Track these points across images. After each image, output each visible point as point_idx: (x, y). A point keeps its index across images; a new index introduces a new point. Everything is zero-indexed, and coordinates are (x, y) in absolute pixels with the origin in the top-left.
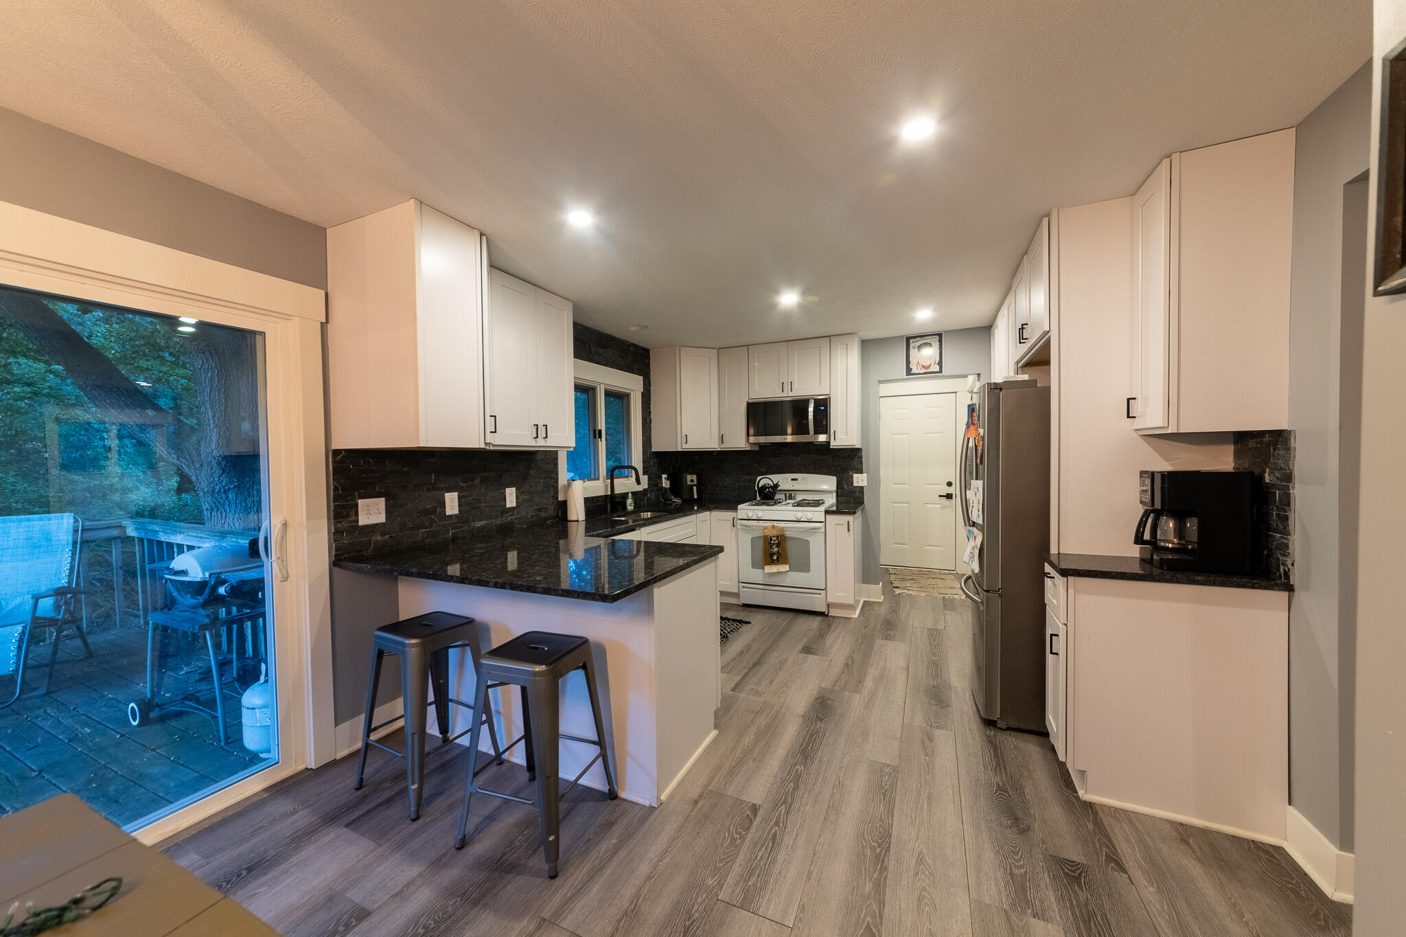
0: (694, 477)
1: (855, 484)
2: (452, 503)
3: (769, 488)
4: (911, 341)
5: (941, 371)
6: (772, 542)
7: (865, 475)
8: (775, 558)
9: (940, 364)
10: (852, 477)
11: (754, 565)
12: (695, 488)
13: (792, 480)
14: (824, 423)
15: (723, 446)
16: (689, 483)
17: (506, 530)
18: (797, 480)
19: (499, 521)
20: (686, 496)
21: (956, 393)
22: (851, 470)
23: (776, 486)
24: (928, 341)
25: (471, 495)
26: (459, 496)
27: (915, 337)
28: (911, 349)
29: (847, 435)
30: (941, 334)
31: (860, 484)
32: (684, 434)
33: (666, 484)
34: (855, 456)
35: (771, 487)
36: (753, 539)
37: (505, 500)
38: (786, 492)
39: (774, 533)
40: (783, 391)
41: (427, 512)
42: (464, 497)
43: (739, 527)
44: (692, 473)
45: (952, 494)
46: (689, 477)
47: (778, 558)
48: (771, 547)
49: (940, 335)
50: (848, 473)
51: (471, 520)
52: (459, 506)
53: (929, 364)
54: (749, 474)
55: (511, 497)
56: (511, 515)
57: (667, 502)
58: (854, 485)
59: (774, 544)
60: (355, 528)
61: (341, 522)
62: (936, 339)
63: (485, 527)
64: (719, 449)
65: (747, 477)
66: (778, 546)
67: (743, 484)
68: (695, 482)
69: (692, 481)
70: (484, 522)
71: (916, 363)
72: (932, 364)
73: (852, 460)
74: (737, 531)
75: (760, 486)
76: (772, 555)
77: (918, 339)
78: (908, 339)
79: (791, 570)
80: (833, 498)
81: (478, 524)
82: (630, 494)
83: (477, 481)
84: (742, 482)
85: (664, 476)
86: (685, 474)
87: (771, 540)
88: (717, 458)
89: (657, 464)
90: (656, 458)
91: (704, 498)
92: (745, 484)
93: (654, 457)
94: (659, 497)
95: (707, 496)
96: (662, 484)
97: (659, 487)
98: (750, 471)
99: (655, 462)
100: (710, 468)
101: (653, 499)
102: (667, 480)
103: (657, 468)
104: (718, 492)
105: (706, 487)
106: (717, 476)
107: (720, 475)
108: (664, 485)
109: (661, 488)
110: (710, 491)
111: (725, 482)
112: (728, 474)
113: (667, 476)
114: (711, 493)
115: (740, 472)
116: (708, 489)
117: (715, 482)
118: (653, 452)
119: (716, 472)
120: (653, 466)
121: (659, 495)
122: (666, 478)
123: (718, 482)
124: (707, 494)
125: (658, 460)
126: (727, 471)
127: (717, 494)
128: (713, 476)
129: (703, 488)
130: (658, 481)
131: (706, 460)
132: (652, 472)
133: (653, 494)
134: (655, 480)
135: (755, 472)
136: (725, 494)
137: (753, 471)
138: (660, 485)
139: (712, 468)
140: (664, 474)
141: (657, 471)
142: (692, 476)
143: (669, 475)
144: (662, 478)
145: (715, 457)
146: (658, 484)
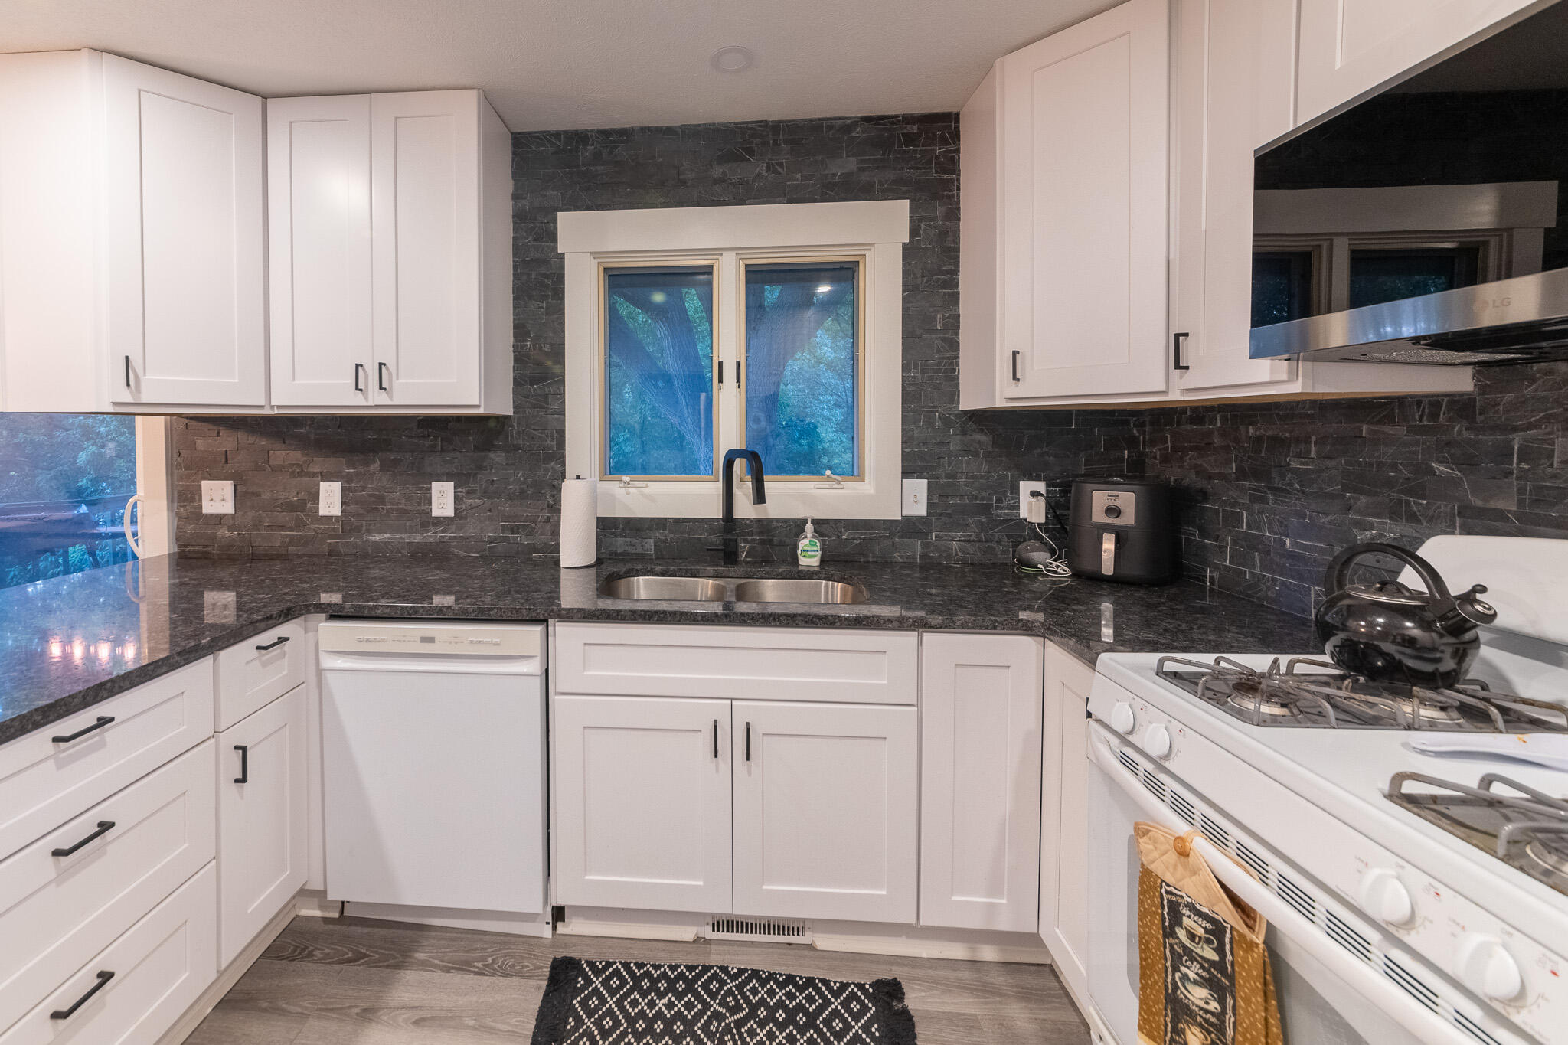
0: (1127, 500)
2: (330, 498)
12: (1108, 543)
15: (1192, 380)
16: (1096, 516)
17: (435, 556)
19: (418, 538)
20: (1085, 558)
23: (1451, 610)
25: (364, 488)
26: (343, 490)
32: (1009, 352)
33: (1032, 510)
37: (430, 503)
41: (291, 507)
42: (350, 490)
44: (1125, 484)
46: (1101, 499)
51: (364, 528)
52: (343, 503)
55: (443, 499)
56: (443, 532)
57: (1021, 568)
60: (198, 516)
61: (185, 506)
63: (389, 543)
68: (1125, 518)
69: (1114, 512)
70: (388, 535)
81: (376, 537)
82: (809, 527)
83: (375, 466)
85: (1026, 487)
88: (1258, 433)
89: (990, 449)
90: (982, 431)
91: (1208, 584)
92: (1378, 561)
93: (974, 427)
94: (995, 546)
95: (1216, 575)
96: (1018, 507)
97: (999, 515)
98: (1408, 503)
99: (979, 442)
100: (1234, 471)
101: (956, 550)
102: (1038, 501)
103: (986, 461)
104: (1258, 571)
105: (1217, 541)
106: (1256, 506)
107: (1268, 504)
108: (1023, 513)
109: (1012, 520)
110: (1225, 560)
111: (1287, 536)
112: (1299, 499)
113: (1040, 486)
114: (1230, 568)
115: (1363, 500)
116: (1222, 549)
117: (1249, 527)
118: (965, 412)
119: (1254, 490)
120: (967, 452)
121: (996, 540)
122: (1035, 494)
123: (1259, 531)
124: (1217, 567)
125: (993, 438)
126: (1296, 490)
127: (1253, 574)
128: (1243, 504)
129: (1207, 544)
130: (991, 499)
131: (1217, 441)
132: (960, 471)
133: (959, 534)
134: (976, 496)
135: (1439, 507)
136: (1283, 583)
137: (1425, 502)
138: (1006, 511)
139: (1242, 474)
140: (1030, 479)
141: (984, 468)
142: (1118, 496)
143: (1048, 486)
144: (1015, 491)
145: (1251, 430)
146: (996, 509)
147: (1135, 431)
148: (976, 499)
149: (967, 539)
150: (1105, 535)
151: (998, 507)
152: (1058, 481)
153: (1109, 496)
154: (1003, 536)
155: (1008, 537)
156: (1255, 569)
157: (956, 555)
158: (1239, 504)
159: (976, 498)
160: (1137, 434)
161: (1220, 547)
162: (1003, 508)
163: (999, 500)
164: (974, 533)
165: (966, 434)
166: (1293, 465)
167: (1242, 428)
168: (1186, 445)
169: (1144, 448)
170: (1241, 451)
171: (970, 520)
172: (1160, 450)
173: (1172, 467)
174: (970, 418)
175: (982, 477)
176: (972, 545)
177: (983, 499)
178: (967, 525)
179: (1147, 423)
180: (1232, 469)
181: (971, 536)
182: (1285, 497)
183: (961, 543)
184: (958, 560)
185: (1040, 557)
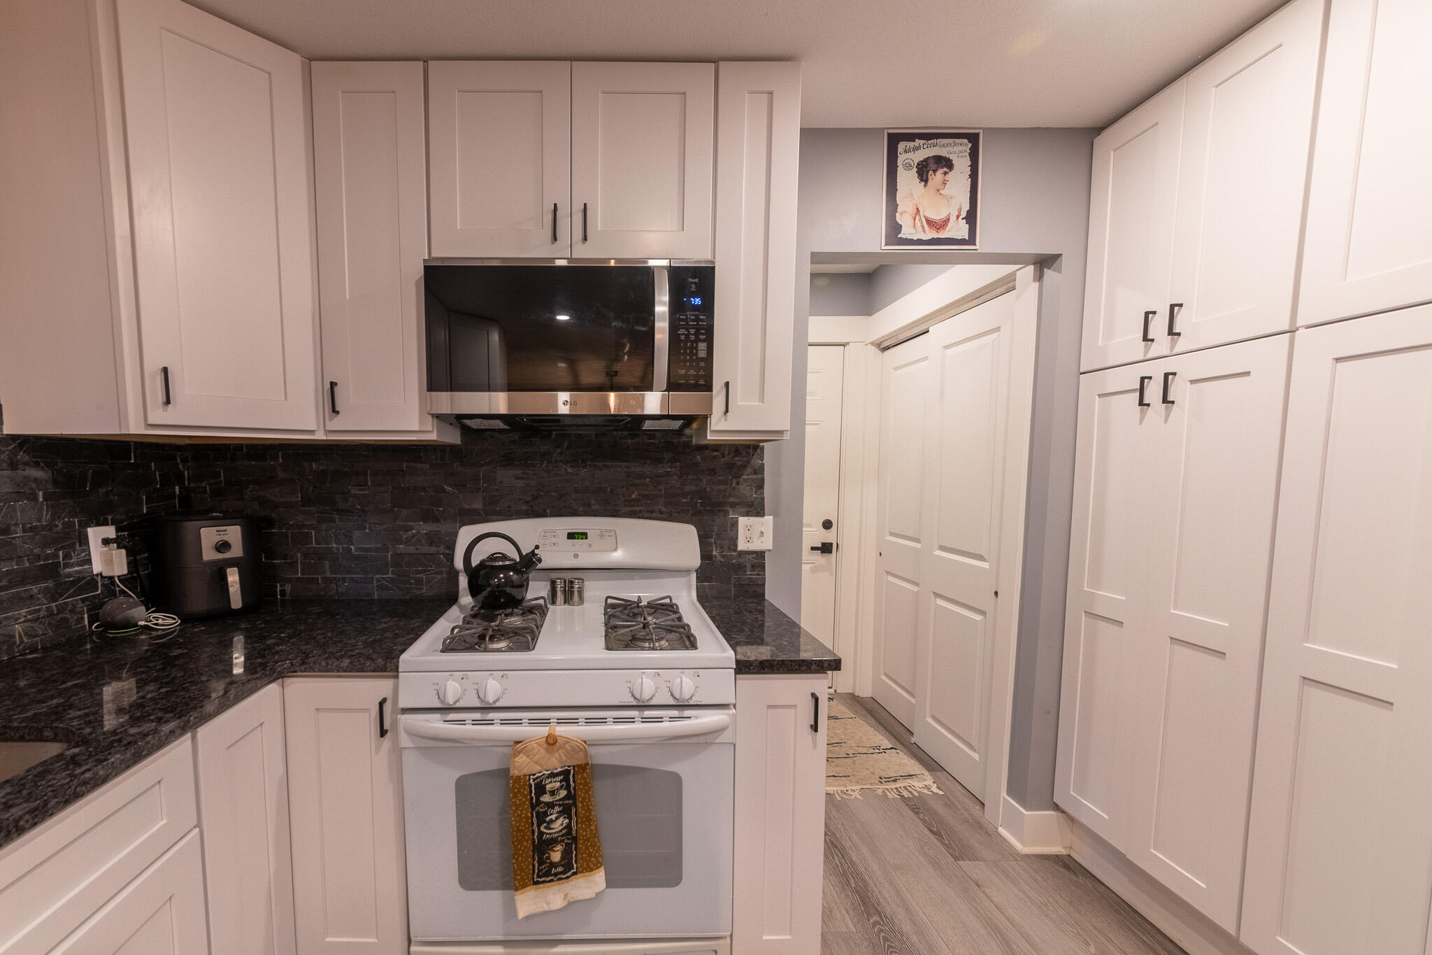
0: (234, 533)
1: (742, 546)
3: (505, 569)
4: (902, 146)
5: (972, 240)
6: (546, 798)
7: (768, 519)
8: (556, 856)
9: (971, 218)
10: (735, 524)
11: (470, 879)
12: (233, 577)
13: (571, 536)
14: (702, 354)
15: (337, 424)
16: (209, 555)
18: (584, 535)
20: (199, 601)
21: (844, 345)
22: (733, 505)
23: (529, 562)
24: (943, 152)
27: (911, 137)
28: (900, 170)
29: (762, 399)
30: (978, 135)
31: (756, 546)
32: (153, 365)
33: (108, 561)
34: (744, 467)
35: (514, 567)
36: (462, 785)
38: (554, 575)
39: (555, 763)
40: (555, 238)
43: (405, 741)
44: (228, 518)
45: (831, 544)
46: (209, 536)
47: (566, 854)
48: (541, 818)
49: (973, 138)
50: (727, 513)
53: (943, 216)
54: (428, 517)
57: (112, 633)
58: (740, 548)
59: (551, 805)
62: (959, 154)
64: (320, 436)
65: (425, 528)
66: (566, 811)
67: (412, 549)
68: (237, 551)
69: (223, 546)
71: (911, 210)
72: (953, 218)
73: (737, 477)
74: (397, 752)
75: (475, 562)
76: (543, 846)
77: (918, 142)
78: (895, 140)
79: (610, 883)
80: (689, 588)
84: (407, 542)
85: (96, 535)
86: (190, 525)
87: (541, 789)
88: (321, 468)
89: (51, 489)
90: (37, 465)
91: (279, 597)
92: (417, 549)
93: (27, 458)
94: (69, 616)
95: (288, 588)
96: (89, 561)
97: (70, 575)
98: (433, 510)
99: (36, 480)
100: (300, 499)
101: (20, 636)
102: (110, 549)
103: (47, 505)
104: (328, 575)
105: (286, 559)
106: (324, 526)
107: (335, 522)
108: (97, 567)
109: (84, 578)
110: (297, 573)
111: (352, 544)
112: (360, 516)
113: (110, 531)
114: (303, 579)
115: (405, 512)
116: (293, 565)
117: (316, 543)
118: (14, 438)
119: (321, 513)
120: (19, 495)
121: (68, 609)
122: (106, 542)
123: (328, 544)
124: (289, 581)
125: (53, 474)
126: (357, 509)
127: (325, 579)
128: (311, 525)
129: (276, 563)
130: (58, 557)
131: (281, 474)
132: (13, 523)
133: (24, 611)
134: (39, 556)
135: (449, 512)
136: (352, 579)
137: (441, 509)
138: (76, 568)
139: (306, 501)
140: (98, 524)
141: (46, 517)
142: (226, 531)
143: (117, 531)
144: (84, 541)
145: (314, 465)
146: (64, 568)
147: (181, 466)
148: (39, 560)
149: (35, 615)
150: (229, 570)
151: (66, 566)
152: (125, 523)
153: (217, 531)
154: (77, 600)
155: (83, 600)
156: (325, 573)
157: (22, 642)
158: (306, 525)
159: (38, 558)
160: (182, 469)
161: (290, 564)
162: (72, 565)
163: (66, 556)
164: (44, 606)
165: (17, 469)
166: (353, 491)
167: (306, 465)
168: (244, 478)
169: (189, 483)
170: (306, 482)
171: (34, 589)
172: (210, 484)
173: (227, 500)
174: (21, 446)
175: (43, 528)
176: (41, 623)
177: (47, 557)
178: (31, 596)
179: (190, 458)
180: (298, 497)
181: (39, 611)
182: (349, 516)
183: (26, 624)
184: (24, 649)
185: (141, 615)
